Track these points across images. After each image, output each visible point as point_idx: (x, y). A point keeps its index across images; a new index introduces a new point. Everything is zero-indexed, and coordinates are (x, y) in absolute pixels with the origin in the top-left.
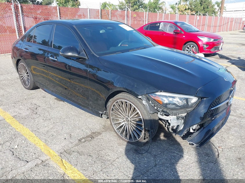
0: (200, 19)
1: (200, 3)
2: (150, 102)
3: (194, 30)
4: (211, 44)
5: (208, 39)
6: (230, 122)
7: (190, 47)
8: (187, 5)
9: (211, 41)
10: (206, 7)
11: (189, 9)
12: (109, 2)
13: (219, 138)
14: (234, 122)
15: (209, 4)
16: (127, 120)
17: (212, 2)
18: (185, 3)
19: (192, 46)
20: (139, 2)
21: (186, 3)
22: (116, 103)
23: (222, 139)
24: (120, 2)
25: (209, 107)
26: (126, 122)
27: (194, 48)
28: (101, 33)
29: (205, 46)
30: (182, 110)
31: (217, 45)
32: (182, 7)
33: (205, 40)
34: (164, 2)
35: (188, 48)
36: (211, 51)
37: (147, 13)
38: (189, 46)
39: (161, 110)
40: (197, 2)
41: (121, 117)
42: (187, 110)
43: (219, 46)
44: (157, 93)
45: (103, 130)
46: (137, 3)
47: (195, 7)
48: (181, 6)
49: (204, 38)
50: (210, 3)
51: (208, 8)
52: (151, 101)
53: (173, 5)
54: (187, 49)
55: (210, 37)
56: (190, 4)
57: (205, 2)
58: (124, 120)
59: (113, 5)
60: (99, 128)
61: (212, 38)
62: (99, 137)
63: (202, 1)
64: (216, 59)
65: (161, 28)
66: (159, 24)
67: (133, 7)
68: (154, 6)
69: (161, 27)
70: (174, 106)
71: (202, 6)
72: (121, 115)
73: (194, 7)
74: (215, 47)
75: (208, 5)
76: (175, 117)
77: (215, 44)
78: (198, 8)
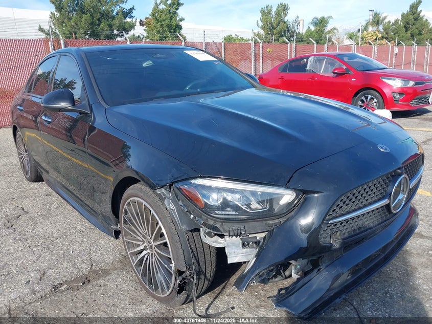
0: (401, 51)
1: (405, 27)
2: (180, 203)
3: (375, 67)
4: (411, 91)
5: (404, 82)
6: (418, 254)
7: (366, 99)
8: (379, 31)
9: (408, 86)
10: (417, 32)
11: (383, 37)
12: (236, 35)
13: (379, 294)
14: (428, 254)
15: (423, 28)
16: (150, 245)
17: (429, 23)
18: (375, 29)
19: (370, 97)
20: (288, 31)
21: (378, 28)
22: (127, 205)
23: (386, 297)
24: (254, 33)
25: (326, 216)
26: (148, 251)
27: (375, 100)
28: (144, 67)
29: (397, 96)
30: (255, 224)
31: (421, 93)
32: (370, 35)
33: (397, 84)
34: (334, 29)
35: (363, 101)
36: (411, 106)
37: (294, 45)
38: (363, 98)
39: (202, 222)
40: (397, 25)
41: (139, 238)
42: (268, 222)
43: (427, 95)
44: (193, 181)
45: (119, 265)
46: (285, 33)
47: (394, 34)
48: (368, 34)
49: (394, 80)
50: (424, 25)
51: (420, 34)
52: (182, 201)
53: (353, 33)
54: (360, 103)
55: (405, 78)
56: (385, 29)
57: (414, 25)
58: (145, 244)
59: (242, 39)
60: (111, 262)
61: (412, 79)
62: (101, 282)
63: (408, 23)
64: (422, 122)
65: (310, 66)
66: (305, 60)
67: (278, 40)
68: (316, 36)
69: (310, 64)
70: (234, 213)
71: (409, 32)
72: (139, 234)
73: (392, 33)
74: (419, 96)
75: (420, 29)
76: (238, 240)
77: (418, 91)
78: (401, 35)
